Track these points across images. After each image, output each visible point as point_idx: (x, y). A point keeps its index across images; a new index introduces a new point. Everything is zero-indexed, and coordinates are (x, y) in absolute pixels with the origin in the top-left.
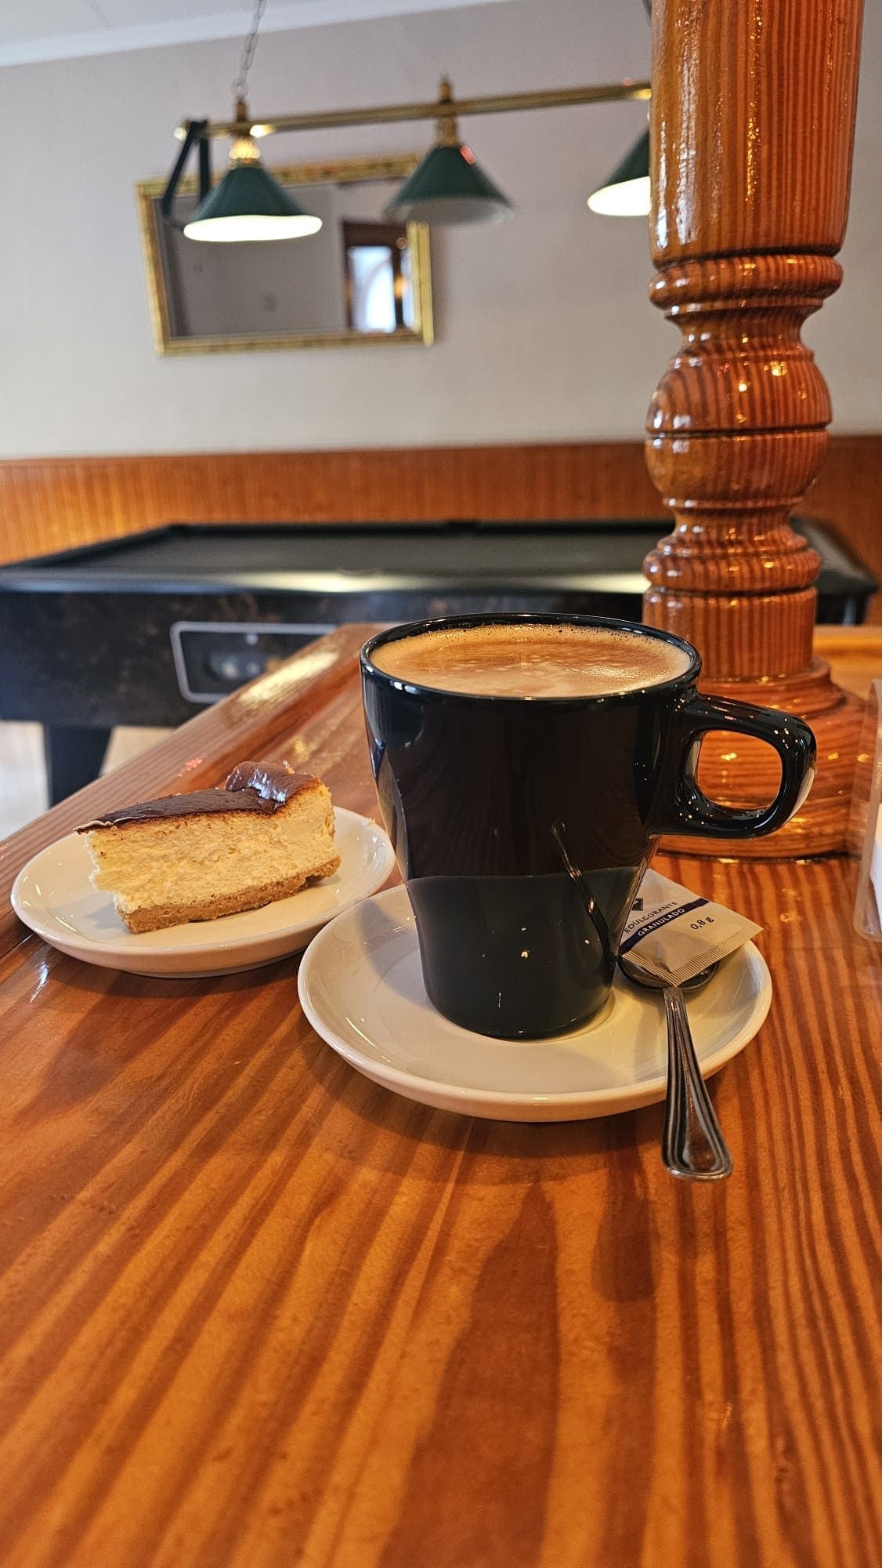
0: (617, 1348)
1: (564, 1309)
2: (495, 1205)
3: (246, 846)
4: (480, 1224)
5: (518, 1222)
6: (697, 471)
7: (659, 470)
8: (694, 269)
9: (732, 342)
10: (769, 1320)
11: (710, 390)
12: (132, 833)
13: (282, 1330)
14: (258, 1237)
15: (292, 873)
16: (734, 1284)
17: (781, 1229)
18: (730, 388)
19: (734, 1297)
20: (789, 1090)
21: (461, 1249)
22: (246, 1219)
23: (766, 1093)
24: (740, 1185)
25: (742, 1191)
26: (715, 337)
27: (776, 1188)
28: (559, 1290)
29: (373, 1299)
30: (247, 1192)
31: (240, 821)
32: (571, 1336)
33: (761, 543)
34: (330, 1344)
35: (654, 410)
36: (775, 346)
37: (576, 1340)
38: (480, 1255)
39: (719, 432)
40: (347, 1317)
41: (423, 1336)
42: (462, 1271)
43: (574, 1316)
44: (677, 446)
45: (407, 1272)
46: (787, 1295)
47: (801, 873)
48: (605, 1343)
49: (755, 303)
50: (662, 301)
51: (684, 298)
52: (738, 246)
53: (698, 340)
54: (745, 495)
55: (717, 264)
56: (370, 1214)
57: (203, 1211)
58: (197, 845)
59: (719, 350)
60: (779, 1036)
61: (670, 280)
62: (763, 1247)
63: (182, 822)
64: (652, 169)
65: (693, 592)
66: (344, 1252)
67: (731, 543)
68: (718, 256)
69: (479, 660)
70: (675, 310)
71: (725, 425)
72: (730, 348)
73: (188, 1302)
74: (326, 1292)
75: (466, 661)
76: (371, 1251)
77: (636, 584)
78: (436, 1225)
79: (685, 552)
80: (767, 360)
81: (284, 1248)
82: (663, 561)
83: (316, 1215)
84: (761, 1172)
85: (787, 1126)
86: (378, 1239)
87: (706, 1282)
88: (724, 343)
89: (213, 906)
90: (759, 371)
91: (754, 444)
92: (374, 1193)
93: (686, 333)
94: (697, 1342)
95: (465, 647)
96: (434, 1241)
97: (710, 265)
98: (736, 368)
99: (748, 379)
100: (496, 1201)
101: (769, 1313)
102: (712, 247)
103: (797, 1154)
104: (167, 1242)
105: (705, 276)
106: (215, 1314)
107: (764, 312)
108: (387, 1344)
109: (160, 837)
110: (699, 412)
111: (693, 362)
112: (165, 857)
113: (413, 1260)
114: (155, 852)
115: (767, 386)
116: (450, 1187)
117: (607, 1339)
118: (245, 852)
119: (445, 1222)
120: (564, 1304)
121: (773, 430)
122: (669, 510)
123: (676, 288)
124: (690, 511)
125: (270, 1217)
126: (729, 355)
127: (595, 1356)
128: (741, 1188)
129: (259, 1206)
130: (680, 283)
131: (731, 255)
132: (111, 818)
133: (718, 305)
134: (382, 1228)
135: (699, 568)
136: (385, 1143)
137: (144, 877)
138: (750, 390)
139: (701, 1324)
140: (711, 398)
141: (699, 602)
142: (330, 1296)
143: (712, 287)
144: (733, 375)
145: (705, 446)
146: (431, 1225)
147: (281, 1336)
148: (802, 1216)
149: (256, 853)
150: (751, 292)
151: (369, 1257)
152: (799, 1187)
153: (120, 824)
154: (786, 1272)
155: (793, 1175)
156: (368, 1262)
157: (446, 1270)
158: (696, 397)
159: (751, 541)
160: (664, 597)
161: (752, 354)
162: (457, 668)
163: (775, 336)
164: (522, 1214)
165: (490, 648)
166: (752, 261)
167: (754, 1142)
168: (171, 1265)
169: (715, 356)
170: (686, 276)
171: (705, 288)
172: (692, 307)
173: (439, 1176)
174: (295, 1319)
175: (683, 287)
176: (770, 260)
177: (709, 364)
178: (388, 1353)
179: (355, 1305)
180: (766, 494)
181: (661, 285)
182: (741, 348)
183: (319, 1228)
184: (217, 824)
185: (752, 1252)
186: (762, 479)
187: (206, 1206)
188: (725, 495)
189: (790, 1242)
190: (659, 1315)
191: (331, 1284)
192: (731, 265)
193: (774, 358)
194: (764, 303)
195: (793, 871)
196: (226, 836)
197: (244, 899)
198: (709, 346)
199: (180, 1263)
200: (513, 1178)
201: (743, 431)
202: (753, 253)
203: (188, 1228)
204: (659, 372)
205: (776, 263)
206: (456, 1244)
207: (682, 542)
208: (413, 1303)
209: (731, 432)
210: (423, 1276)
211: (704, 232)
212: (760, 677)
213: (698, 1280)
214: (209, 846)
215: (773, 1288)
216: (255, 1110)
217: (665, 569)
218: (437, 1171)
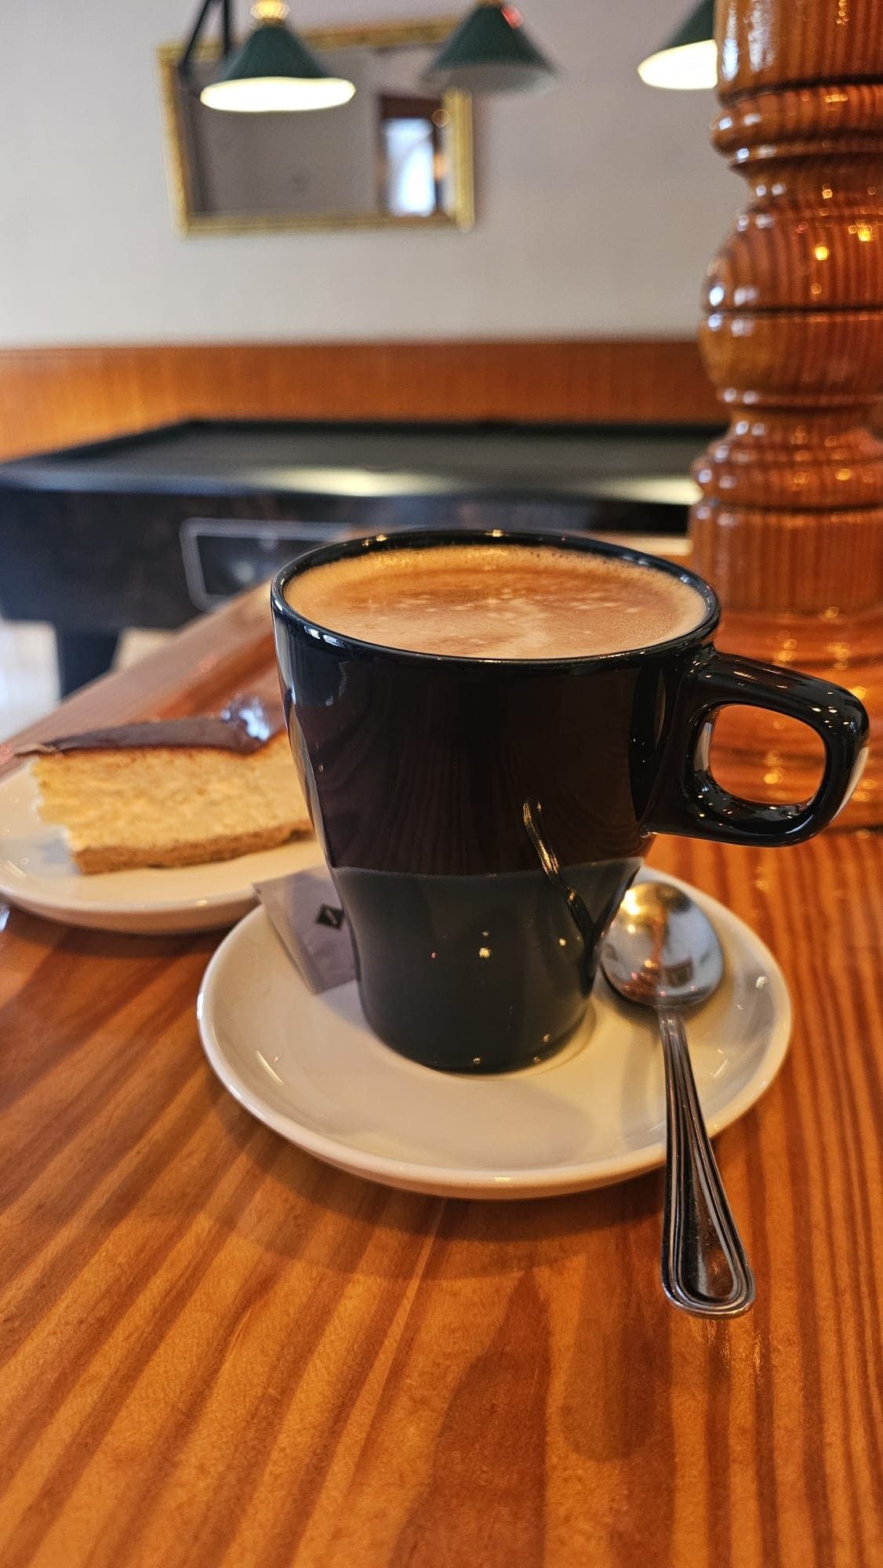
0: (621, 1536)
1: (554, 1467)
2: (474, 1305)
3: (217, 789)
4: (453, 1331)
5: (502, 1331)
6: (763, 358)
7: (717, 358)
8: (769, 101)
9: (812, 197)
10: (825, 1497)
11: (782, 257)
12: (79, 762)
13: (182, 1485)
14: (168, 1340)
15: (273, 824)
16: (780, 1436)
17: (842, 1354)
18: (807, 255)
19: (779, 1460)
20: (851, 1145)
21: (426, 1370)
22: (155, 1311)
23: (823, 1149)
24: (789, 1284)
25: (792, 1293)
26: (790, 192)
27: (836, 1291)
28: (548, 1439)
29: (305, 1440)
30: (161, 1272)
31: (209, 760)
32: (562, 1512)
33: (833, 449)
34: (244, 1511)
35: (711, 284)
36: (864, 202)
37: (567, 1519)
38: (450, 1378)
39: (790, 310)
40: (270, 1468)
41: (367, 1502)
42: (423, 1402)
43: (566, 1480)
44: (738, 327)
45: (353, 1401)
46: (848, 1457)
47: (865, 848)
48: (606, 1525)
49: (842, 147)
50: (726, 145)
51: (753, 139)
52: (826, 71)
53: (769, 196)
54: (819, 388)
55: (798, 95)
56: (313, 1310)
57: (103, 1297)
58: (157, 782)
59: (795, 206)
60: (840, 1067)
61: (737, 116)
62: (818, 1381)
63: (138, 754)
64: (718, 31)
65: (751, 507)
66: (274, 1368)
67: (797, 448)
68: (799, 85)
69: (433, 594)
70: (743, 155)
71: (798, 299)
72: (809, 206)
73: (67, 1437)
74: (244, 1428)
75: (416, 595)
76: (310, 1367)
77: (681, 492)
78: (396, 1331)
79: (742, 458)
80: (853, 220)
81: (199, 1359)
82: (718, 469)
83: (244, 1309)
84: (816, 1265)
85: (849, 1198)
86: (320, 1348)
87: (743, 1431)
88: (801, 198)
89: (176, 854)
90: (844, 233)
91: (832, 325)
92: (321, 1280)
93: (753, 185)
94: (728, 1528)
95: (416, 574)
96: (391, 1357)
97: (790, 97)
98: (814, 229)
99: (830, 245)
100: (476, 1299)
101: (824, 1487)
102: (793, 73)
103: (861, 1240)
104: (52, 1340)
105: (782, 110)
106: (99, 1456)
107: (854, 158)
108: (317, 1515)
109: (112, 771)
110: (768, 284)
111: (762, 221)
112: (119, 794)
113: (363, 1383)
114: (109, 786)
115: (852, 255)
116: (414, 1284)
117: (608, 1520)
118: (215, 796)
119: (407, 1326)
120: (555, 1460)
121: (859, 308)
122: (725, 407)
123: (747, 128)
124: (750, 408)
125: (186, 1310)
126: (807, 214)
127: (592, 1546)
128: (789, 1289)
129: (174, 1292)
130: (750, 120)
131: (815, 83)
132: (55, 743)
133: (798, 149)
134: (327, 1333)
135: (758, 477)
136: (330, 1227)
137: (92, 814)
138: (832, 257)
139: (733, 1498)
140: (782, 266)
141: (757, 519)
142: (251, 1434)
143: (790, 125)
144: (811, 238)
145: (774, 326)
146: (389, 1332)
147: (181, 1495)
148: (869, 1332)
149: (228, 798)
150: (840, 132)
151: (306, 1376)
152: (864, 1289)
153: (66, 752)
154: (846, 1419)
155: (857, 1271)
156: (303, 1384)
157: (403, 1402)
158: (764, 263)
159: (822, 447)
160: (716, 512)
161: (835, 212)
162: (402, 606)
163: (864, 189)
164: (508, 1317)
165: (449, 579)
166: (843, 92)
167: (808, 1221)
168: (51, 1376)
169: (790, 215)
170: (758, 110)
171: (782, 126)
172: (764, 152)
173: (401, 1272)
174: (202, 1469)
175: (756, 126)
176: (865, 91)
177: (782, 225)
178: (318, 1528)
179: (283, 1450)
180: (845, 388)
181: (726, 124)
182: (823, 204)
183: (247, 1326)
184: (181, 761)
185: (804, 1387)
186: (840, 369)
187: (108, 1291)
188: (795, 388)
189: (853, 1375)
190: (679, 1482)
191: (253, 1416)
192: (816, 96)
193: (861, 217)
194: (855, 147)
195: (855, 845)
196: (193, 775)
197: (213, 848)
198: (784, 202)
199: (63, 1374)
200: (501, 1264)
201: (820, 309)
202: (842, 81)
203: (81, 1322)
204: (718, 237)
205: (873, 94)
206: (420, 1362)
207: (738, 445)
208: (357, 1451)
209: (807, 309)
210: (373, 1409)
211: (783, 54)
212: (823, 610)
213: (733, 1430)
214: (172, 785)
215: (830, 1445)
216: (185, 1151)
217: (717, 477)
218: (403, 1249)
